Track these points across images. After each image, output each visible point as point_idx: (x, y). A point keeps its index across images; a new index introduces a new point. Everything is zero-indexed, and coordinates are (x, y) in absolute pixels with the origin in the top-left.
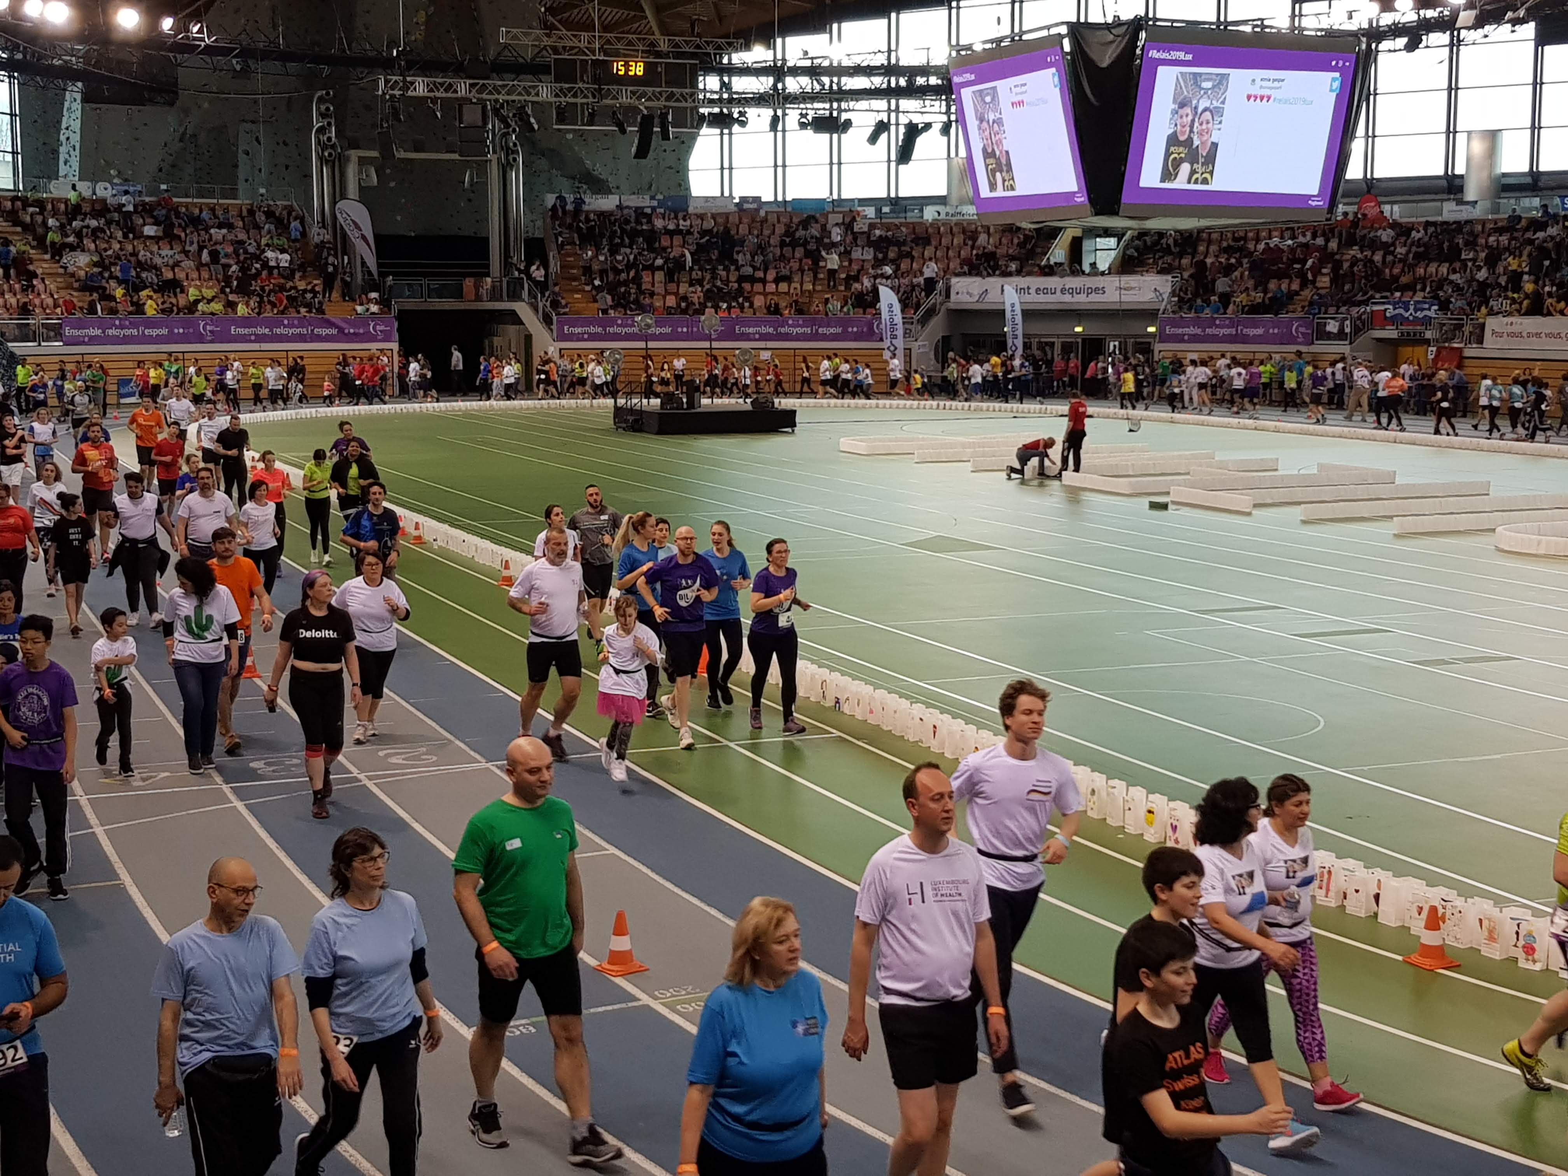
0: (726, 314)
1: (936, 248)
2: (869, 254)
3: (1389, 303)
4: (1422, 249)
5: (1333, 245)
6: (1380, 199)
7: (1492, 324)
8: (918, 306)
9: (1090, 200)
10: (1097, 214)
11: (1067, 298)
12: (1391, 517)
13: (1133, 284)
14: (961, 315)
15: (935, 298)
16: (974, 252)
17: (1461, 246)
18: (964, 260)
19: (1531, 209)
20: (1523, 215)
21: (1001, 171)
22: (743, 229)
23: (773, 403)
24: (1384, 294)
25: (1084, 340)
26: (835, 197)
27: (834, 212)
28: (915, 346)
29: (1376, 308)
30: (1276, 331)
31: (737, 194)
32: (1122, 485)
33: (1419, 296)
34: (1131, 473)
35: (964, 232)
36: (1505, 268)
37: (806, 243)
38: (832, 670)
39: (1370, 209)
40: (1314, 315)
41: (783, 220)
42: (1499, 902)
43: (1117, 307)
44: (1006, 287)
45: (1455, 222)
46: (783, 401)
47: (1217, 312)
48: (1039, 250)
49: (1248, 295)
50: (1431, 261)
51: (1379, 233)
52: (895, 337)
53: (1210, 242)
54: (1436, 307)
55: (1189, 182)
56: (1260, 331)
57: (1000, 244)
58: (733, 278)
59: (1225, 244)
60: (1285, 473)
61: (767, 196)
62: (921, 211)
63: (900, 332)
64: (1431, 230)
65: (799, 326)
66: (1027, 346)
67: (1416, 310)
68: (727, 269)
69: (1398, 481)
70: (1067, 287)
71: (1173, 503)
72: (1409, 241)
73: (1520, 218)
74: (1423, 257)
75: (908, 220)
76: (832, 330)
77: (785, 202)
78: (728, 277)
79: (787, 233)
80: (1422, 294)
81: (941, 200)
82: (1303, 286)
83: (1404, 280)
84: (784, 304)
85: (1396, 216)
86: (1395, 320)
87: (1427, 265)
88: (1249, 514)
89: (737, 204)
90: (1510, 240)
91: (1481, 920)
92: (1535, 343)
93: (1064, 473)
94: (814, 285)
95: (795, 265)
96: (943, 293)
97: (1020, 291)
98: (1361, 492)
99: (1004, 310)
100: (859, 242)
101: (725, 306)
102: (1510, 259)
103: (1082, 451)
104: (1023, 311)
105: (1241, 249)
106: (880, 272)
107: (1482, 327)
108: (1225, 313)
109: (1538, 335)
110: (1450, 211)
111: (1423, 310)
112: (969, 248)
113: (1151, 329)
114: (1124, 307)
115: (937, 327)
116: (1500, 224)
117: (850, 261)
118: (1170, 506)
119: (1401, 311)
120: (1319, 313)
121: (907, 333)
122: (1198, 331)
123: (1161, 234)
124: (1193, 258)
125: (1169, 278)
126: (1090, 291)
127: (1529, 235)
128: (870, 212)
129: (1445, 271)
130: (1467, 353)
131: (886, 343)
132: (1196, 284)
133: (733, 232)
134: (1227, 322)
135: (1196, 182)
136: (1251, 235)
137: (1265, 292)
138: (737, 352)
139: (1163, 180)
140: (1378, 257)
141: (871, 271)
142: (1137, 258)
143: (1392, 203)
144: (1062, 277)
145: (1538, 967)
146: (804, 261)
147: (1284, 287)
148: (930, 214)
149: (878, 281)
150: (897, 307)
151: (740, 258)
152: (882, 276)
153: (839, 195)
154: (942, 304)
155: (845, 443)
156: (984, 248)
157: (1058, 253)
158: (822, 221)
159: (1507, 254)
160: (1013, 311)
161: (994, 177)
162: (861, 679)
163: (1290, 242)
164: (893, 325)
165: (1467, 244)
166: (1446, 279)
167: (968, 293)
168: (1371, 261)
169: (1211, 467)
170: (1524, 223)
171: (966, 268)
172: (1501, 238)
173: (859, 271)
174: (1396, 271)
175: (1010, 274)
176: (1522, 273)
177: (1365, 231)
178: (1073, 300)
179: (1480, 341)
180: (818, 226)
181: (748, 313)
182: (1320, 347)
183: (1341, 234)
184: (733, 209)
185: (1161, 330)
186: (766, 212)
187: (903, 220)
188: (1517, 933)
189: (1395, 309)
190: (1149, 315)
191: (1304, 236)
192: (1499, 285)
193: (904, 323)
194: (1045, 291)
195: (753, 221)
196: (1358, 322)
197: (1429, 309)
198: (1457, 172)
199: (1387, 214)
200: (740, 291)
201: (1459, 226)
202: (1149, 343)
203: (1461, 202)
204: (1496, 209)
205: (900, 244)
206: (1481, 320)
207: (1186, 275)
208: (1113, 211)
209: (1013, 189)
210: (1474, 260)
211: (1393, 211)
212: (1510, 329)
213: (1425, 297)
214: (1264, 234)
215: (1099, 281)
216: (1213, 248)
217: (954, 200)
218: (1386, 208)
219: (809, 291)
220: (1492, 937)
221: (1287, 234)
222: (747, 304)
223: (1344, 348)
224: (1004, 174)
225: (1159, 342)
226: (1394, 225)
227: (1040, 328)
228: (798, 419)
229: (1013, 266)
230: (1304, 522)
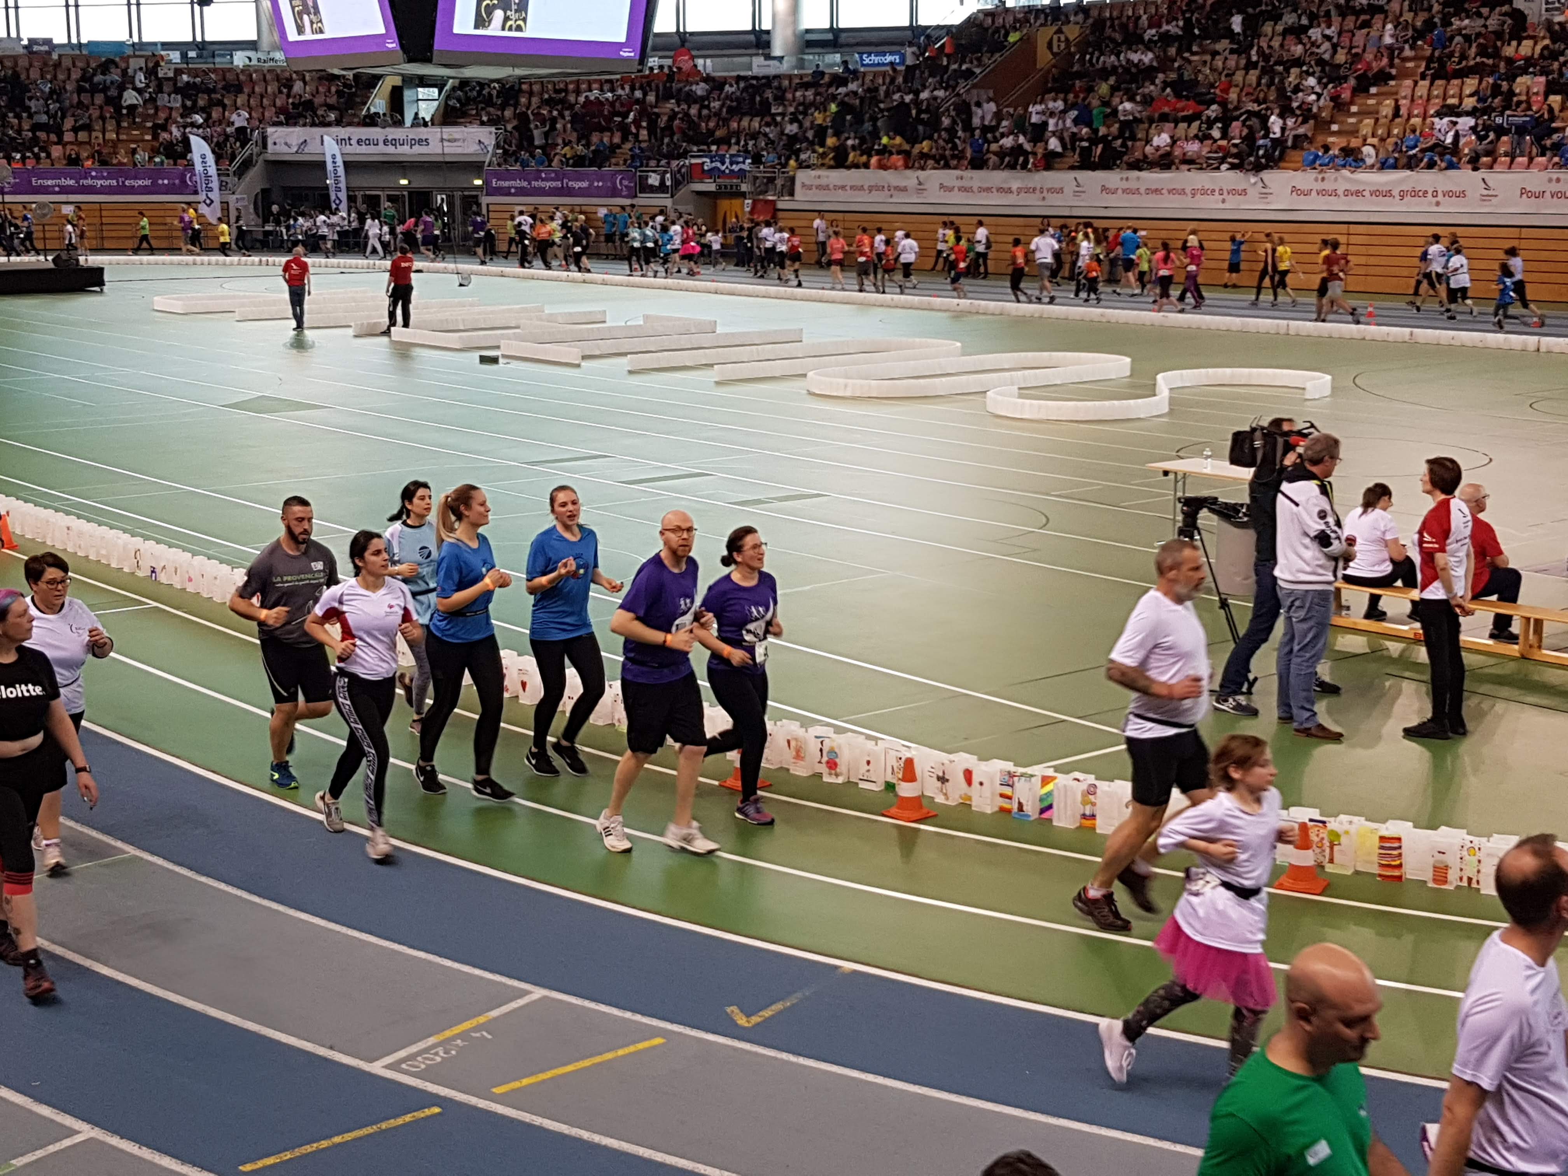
0: (19, 166)
1: (249, 96)
2: (176, 102)
3: (706, 157)
4: (734, 104)
5: (651, 98)
6: (694, 53)
7: (803, 177)
8: (233, 157)
9: (402, 46)
10: (410, 61)
11: (390, 149)
12: (712, 365)
13: (457, 136)
14: (278, 166)
15: (251, 149)
16: (290, 101)
17: (771, 100)
18: (280, 108)
19: (832, 65)
20: (827, 71)
21: (309, 14)
22: (34, 74)
23: (78, 260)
24: (702, 147)
25: (410, 193)
26: (136, 39)
27: (135, 56)
28: (232, 199)
29: (694, 161)
30: (601, 184)
31: (26, 35)
32: (452, 340)
33: (734, 150)
34: (462, 328)
35: (278, 78)
36: (812, 122)
37: (105, 89)
38: (146, 538)
39: (685, 62)
40: (636, 167)
41: (80, 64)
42: (806, 723)
43: (441, 159)
44: (326, 138)
45: (764, 77)
46: (90, 258)
47: (542, 163)
48: (358, 100)
49: (572, 148)
50: (744, 114)
51: (694, 88)
52: (211, 190)
53: (531, 93)
54: (749, 161)
55: (503, 29)
56: (585, 184)
57: (318, 92)
58: (26, 126)
59: (546, 96)
60: (614, 324)
61: (60, 39)
62: (232, 56)
63: (215, 184)
64: (742, 85)
65: (103, 178)
66: (351, 199)
67: (732, 164)
68: (18, 116)
69: (719, 330)
70: (390, 138)
71: (504, 356)
72: (723, 96)
73: (822, 74)
74: (736, 110)
75: (217, 66)
76: (140, 182)
77: (80, 45)
78: (20, 123)
79: (83, 78)
80: (736, 147)
81: (252, 45)
82: (624, 139)
83: (719, 133)
84: (85, 155)
85: (709, 70)
86: (713, 173)
87: (741, 120)
88: (578, 366)
89: (25, 47)
90: (816, 94)
91: (789, 742)
92: (841, 196)
93: (392, 329)
94: (117, 134)
95: (95, 113)
96: (260, 143)
97: (340, 141)
98: (685, 341)
99: (325, 162)
100: (165, 88)
101: (18, 156)
102: (816, 114)
103: (411, 306)
104: (345, 163)
105: (563, 101)
106: (189, 120)
107: (792, 180)
108: (550, 166)
109: (843, 187)
110: (759, 66)
111: (738, 163)
112: (284, 96)
113: (478, 182)
114: (448, 159)
115: (254, 178)
116: (805, 79)
117: (157, 109)
118: (501, 360)
119: (718, 164)
120: (641, 166)
121: (223, 186)
122: (525, 184)
123: (482, 84)
124: (515, 110)
125: (493, 129)
126: (413, 142)
127: (832, 90)
128: (175, 56)
129: (757, 125)
130: (780, 205)
131: (202, 197)
132: (520, 135)
133: (23, 77)
134: (553, 175)
135: (510, 29)
136: (571, 87)
137: (587, 145)
138: (34, 206)
139: (476, 27)
140: (693, 111)
141: (179, 119)
142: (460, 109)
143: (705, 57)
144: (384, 127)
145: (840, 780)
146: (105, 108)
147: (606, 140)
148: (240, 59)
149: (188, 130)
150: (211, 159)
151: (33, 104)
152: (193, 125)
153: (140, 37)
154: (259, 155)
155: (159, 302)
156: (301, 96)
157: (378, 104)
158: (123, 65)
159: (813, 110)
160: (334, 162)
161: (301, 19)
162: (178, 547)
163: (610, 95)
164: (207, 176)
165: (776, 98)
166: (759, 132)
167: (286, 144)
168: (687, 114)
169: (541, 320)
170: (827, 79)
171: (282, 117)
172: (807, 93)
173: (166, 120)
174: (712, 124)
175: (329, 125)
176: (827, 127)
177: (681, 85)
178: (397, 152)
179: (792, 194)
180: (119, 70)
181: (45, 164)
182: (644, 200)
183: (657, 87)
184: (22, 51)
185: (486, 182)
186: (60, 56)
187: (212, 66)
188: (821, 750)
189: (712, 162)
190: (475, 167)
191: (623, 88)
192: (807, 139)
193: (219, 175)
194: (368, 142)
195: (45, 64)
196: (678, 176)
197: (744, 162)
198: (764, 28)
199: (700, 68)
200: (35, 140)
201: (768, 81)
202: (476, 196)
203: (768, 57)
204: (801, 64)
205: (209, 91)
206: (791, 173)
207: (509, 127)
208: (427, 59)
209: (321, 32)
210: (783, 115)
211: (705, 65)
212: (818, 182)
213: (739, 151)
214: (584, 86)
215: (422, 132)
216: (535, 100)
217: (265, 44)
218: (700, 62)
219: (112, 141)
220: (799, 755)
221: (606, 87)
222: (43, 155)
223: (665, 201)
224: (312, 16)
225: (487, 195)
226: (708, 79)
227: (366, 181)
228: (106, 277)
229: (332, 116)
230: (631, 372)
